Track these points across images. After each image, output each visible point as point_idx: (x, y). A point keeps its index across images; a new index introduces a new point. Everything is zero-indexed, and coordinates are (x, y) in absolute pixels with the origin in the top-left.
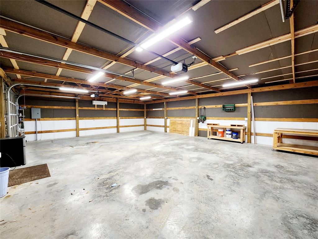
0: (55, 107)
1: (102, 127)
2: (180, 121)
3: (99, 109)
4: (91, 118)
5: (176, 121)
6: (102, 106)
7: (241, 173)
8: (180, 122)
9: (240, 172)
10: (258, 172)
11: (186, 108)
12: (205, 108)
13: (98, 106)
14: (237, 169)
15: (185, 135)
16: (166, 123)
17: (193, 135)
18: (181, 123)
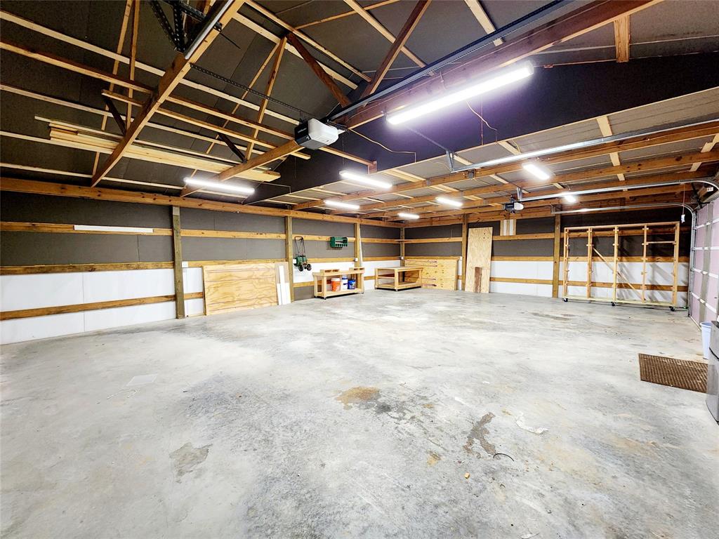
2: (247, 270)
5: (232, 273)
8: (245, 275)
11: (259, 236)
12: (302, 239)
15: (264, 306)
16: (178, 282)
17: (289, 301)
18: (250, 278)
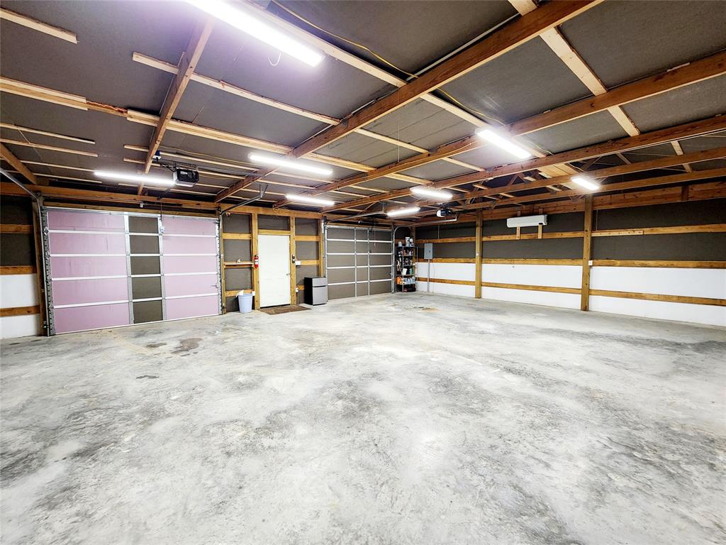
0: (450, 240)
1: (533, 286)
3: (525, 237)
4: (506, 261)
6: (534, 229)
7: (97, 417)
9: (101, 416)
10: (45, 447)
13: (524, 230)
14: (116, 419)
